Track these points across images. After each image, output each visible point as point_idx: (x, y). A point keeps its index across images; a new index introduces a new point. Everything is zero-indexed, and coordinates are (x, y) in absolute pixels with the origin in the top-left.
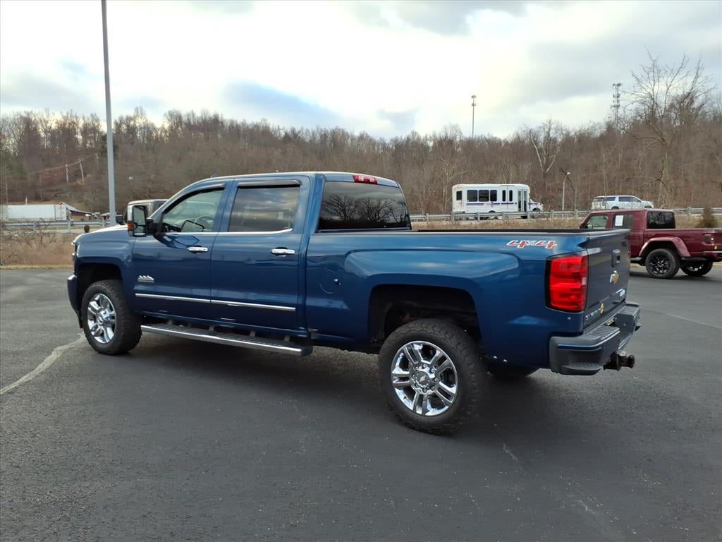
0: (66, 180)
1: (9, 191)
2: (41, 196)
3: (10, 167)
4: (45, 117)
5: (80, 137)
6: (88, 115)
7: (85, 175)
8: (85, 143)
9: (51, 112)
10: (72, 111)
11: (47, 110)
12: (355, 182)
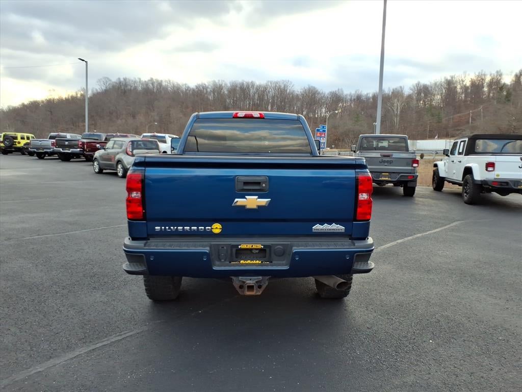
0: (469, 123)
1: (430, 130)
2: (450, 134)
3: (433, 115)
4: (463, 78)
5: (486, 89)
6: (494, 72)
7: (484, 117)
8: (489, 93)
9: (467, 73)
10: (482, 70)
11: (465, 73)
12: (234, 118)
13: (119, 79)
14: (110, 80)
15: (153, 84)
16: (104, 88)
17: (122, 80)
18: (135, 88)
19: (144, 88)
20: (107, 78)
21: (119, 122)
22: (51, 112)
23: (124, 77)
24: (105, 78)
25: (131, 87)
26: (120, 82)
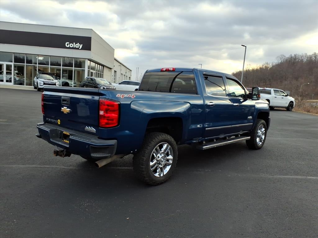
12: (161, 71)
13: (291, 55)
14: (285, 57)
15: (315, 57)
16: (280, 61)
17: (293, 55)
18: (302, 61)
19: (308, 60)
20: (283, 55)
21: (286, 82)
22: (246, 77)
23: (295, 54)
24: (282, 55)
25: (299, 60)
26: (292, 57)
